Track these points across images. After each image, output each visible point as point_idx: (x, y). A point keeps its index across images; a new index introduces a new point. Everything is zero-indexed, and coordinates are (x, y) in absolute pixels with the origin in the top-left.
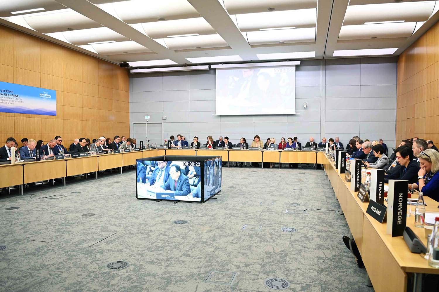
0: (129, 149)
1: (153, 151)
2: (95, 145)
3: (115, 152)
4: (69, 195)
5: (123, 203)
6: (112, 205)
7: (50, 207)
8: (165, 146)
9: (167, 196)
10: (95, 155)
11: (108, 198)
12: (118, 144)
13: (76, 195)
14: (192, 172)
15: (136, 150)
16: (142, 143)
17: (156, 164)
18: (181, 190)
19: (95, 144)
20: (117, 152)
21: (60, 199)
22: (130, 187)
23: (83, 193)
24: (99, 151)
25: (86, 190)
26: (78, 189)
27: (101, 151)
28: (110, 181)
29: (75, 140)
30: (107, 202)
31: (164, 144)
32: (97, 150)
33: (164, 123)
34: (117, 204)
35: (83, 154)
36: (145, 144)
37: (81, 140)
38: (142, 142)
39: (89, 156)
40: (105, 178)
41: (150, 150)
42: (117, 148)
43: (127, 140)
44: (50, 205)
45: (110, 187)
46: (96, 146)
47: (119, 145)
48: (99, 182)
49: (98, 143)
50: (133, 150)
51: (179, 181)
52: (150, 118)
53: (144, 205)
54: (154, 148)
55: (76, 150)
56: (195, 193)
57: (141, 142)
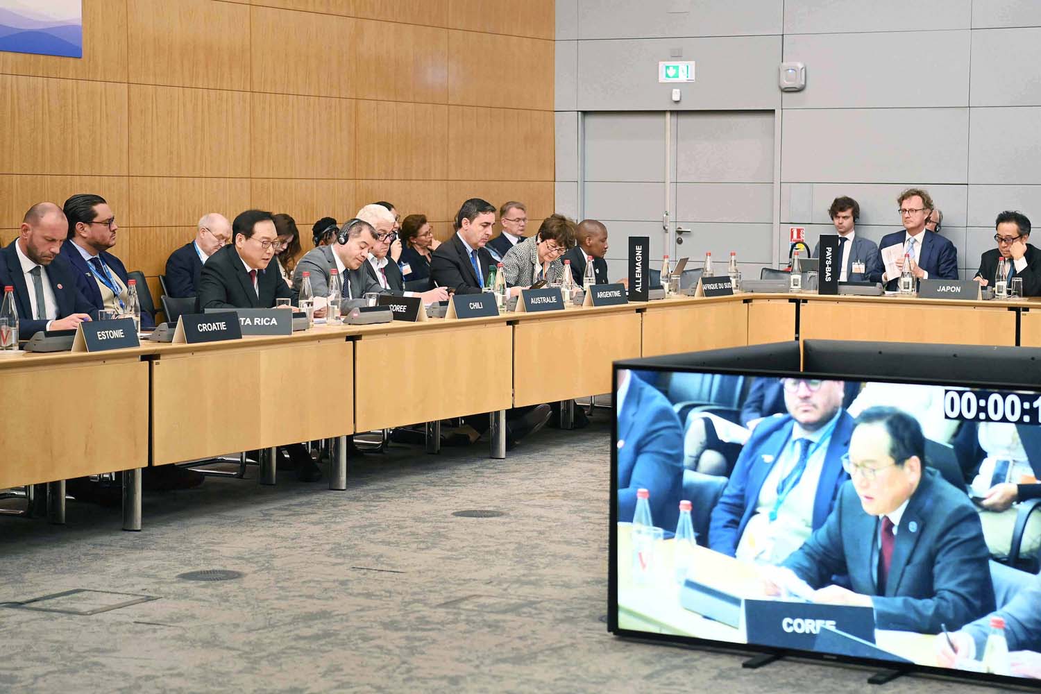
0: (557, 293)
1: (713, 309)
2: (332, 262)
3: (462, 312)
4: (165, 589)
5: (518, 660)
6: (450, 669)
7: (40, 669)
8: (793, 277)
9: (823, 630)
10: (334, 324)
11: (422, 620)
12: (482, 253)
13: (210, 591)
14: (1006, 464)
15: (600, 295)
16: (639, 249)
17: (749, 399)
18: (924, 588)
19: (335, 248)
20: (476, 306)
21: (108, 617)
22: (565, 549)
23: (254, 581)
24: (361, 303)
25: (277, 563)
26: (225, 550)
27: (372, 302)
28: (427, 507)
29: (203, 222)
30: (413, 651)
31: (787, 260)
32: (344, 294)
33: (791, 116)
34: (485, 669)
35: (257, 321)
36: (662, 259)
37: (244, 225)
38: (644, 242)
39: (295, 335)
40: (398, 483)
41: (697, 297)
42: (478, 285)
43: (543, 226)
44: (44, 654)
45: (434, 545)
46: (341, 268)
47: (490, 266)
48: (355, 507)
49: (353, 245)
50: (577, 300)
51: (913, 527)
52: (692, 77)
53: (663, 679)
54: (718, 288)
55: (213, 292)
56: (1021, 616)
57: (634, 241)
